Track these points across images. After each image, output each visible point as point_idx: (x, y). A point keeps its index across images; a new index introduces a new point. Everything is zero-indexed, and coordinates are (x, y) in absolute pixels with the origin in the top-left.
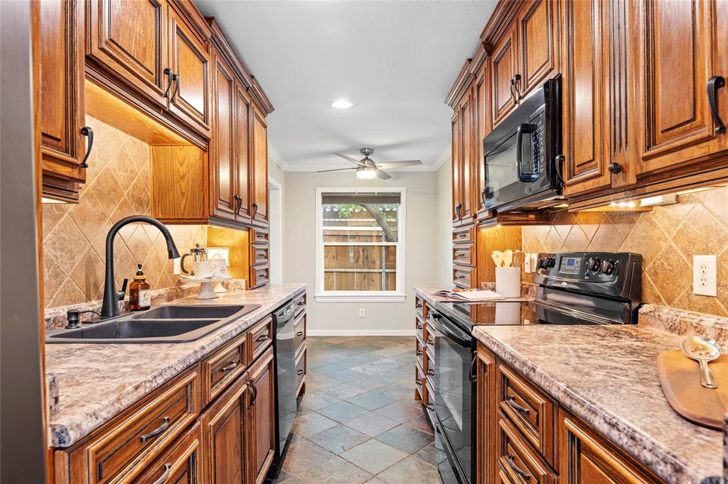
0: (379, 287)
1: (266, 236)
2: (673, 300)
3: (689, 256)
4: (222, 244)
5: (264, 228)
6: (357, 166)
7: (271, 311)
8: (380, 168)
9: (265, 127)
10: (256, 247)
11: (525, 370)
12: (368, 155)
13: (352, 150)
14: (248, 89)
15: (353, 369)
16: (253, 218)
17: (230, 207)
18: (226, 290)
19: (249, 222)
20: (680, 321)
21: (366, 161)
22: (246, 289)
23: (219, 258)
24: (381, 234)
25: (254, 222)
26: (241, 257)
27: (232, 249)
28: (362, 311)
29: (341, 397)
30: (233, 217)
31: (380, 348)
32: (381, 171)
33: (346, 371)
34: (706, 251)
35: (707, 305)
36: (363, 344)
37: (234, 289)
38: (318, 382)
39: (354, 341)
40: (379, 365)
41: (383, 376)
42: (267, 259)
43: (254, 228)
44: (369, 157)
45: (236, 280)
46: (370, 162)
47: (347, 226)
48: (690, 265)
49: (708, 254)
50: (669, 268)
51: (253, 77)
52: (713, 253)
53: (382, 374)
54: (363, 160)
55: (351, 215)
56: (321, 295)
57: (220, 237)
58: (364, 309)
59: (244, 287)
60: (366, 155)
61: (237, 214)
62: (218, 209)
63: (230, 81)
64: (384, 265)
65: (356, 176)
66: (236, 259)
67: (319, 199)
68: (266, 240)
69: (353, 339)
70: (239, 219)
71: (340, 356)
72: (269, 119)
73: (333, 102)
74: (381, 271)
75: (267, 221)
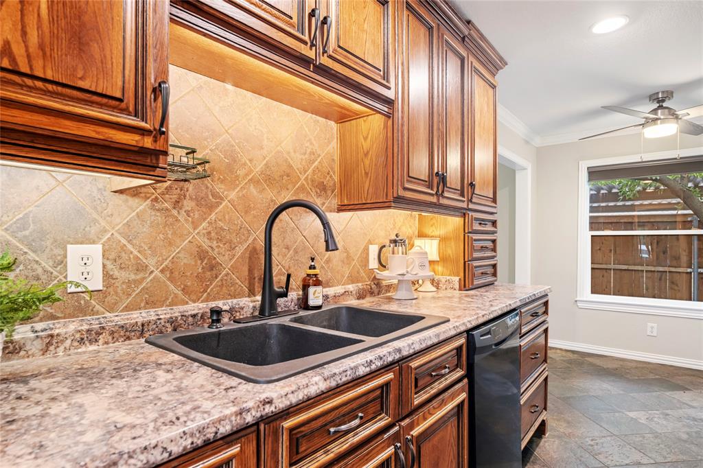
0: (685, 293)
1: (494, 223)
4: (433, 234)
5: (492, 213)
6: (643, 121)
8: (685, 118)
9: (494, 87)
10: (474, 238)
12: (663, 101)
13: (637, 99)
14: (463, 39)
15: (632, 414)
16: (470, 201)
17: (430, 186)
18: (434, 289)
19: (464, 205)
21: (659, 111)
22: (460, 290)
23: (421, 251)
24: (689, 219)
25: (471, 206)
26: (455, 249)
27: (443, 240)
28: (652, 328)
29: (601, 458)
30: (434, 200)
31: (684, 389)
32: (688, 122)
33: (617, 414)
36: (651, 376)
37: (446, 289)
38: (568, 422)
39: (636, 368)
40: (680, 419)
41: (685, 441)
42: (495, 252)
43: (471, 214)
44: (665, 105)
45: (448, 278)
46: (666, 111)
47: (634, 211)
51: (469, 22)
53: (685, 437)
54: (654, 111)
55: (637, 195)
56: (585, 299)
58: (656, 325)
59: (457, 286)
60: (658, 102)
61: (439, 195)
62: (405, 189)
63: (430, 29)
64: (695, 261)
65: (640, 135)
66: (449, 252)
67: (584, 175)
68: (493, 229)
69: (634, 365)
70: (443, 201)
71: (609, 388)
72: (500, 78)
74: (689, 270)
75: (495, 205)
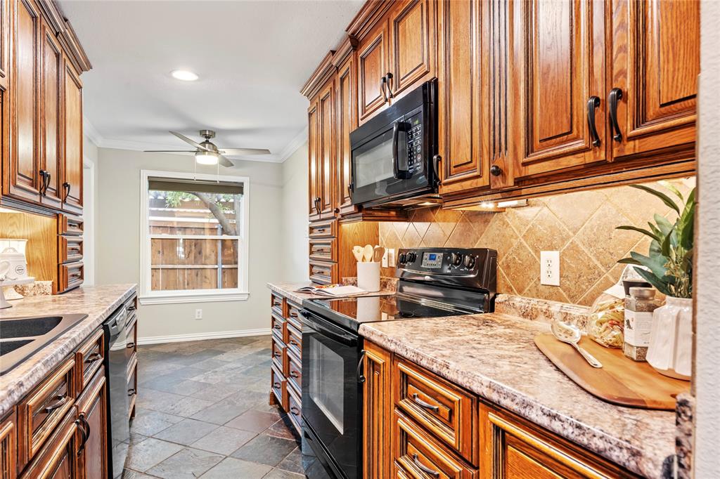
0: (214, 285)
1: (80, 225)
2: (523, 290)
3: (537, 252)
4: (14, 234)
5: (76, 215)
6: (196, 149)
7: (102, 321)
8: (223, 154)
9: (80, 87)
10: (68, 239)
11: (435, 368)
12: (209, 138)
13: (191, 130)
14: (57, 34)
15: (195, 379)
16: (64, 201)
17: (34, 184)
18: (21, 296)
19: (58, 206)
20: (532, 309)
21: (207, 145)
22: (53, 294)
23: (14, 253)
24: (216, 227)
25: (65, 207)
26: (46, 252)
27: (31, 241)
28: (199, 313)
29: (182, 414)
30: (36, 199)
31: (222, 352)
32: (223, 157)
33: (185, 382)
34: (551, 248)
35: (552, 293)
36: (201, 350)
37: (35, 295)
38: (151, 401)
39: (190, 346)
40: (224, 372)
41: (230, 384)
42: (82, 254)
43: (65, 215)
44: (210, 140)
45: (37, 283)
46: (211, 146)
48: (537, 259)
49: (552, 250)
50: (520, 262)
51: (66, 20)
52: (557, 249)
53: (228, 381)
54: (203, 144)
55: (180, 204)
56: (147, 296)
57: (11, 225)
58: (201, 310)
59: (50, 290)
60: (206, 137)
61: (43, 194)
62: (16, 186)
63: (34, 18)
64: (220, 259)
65: (193, 159)
66: (37, 254)
67: (145, 184)
68: (79, 231)
69: (187, 345)
70: (45, 201)
71: (174, 366)
72: (84, 78)
73: (173, 71)
74: (216, 266)
75: (81, 207)
